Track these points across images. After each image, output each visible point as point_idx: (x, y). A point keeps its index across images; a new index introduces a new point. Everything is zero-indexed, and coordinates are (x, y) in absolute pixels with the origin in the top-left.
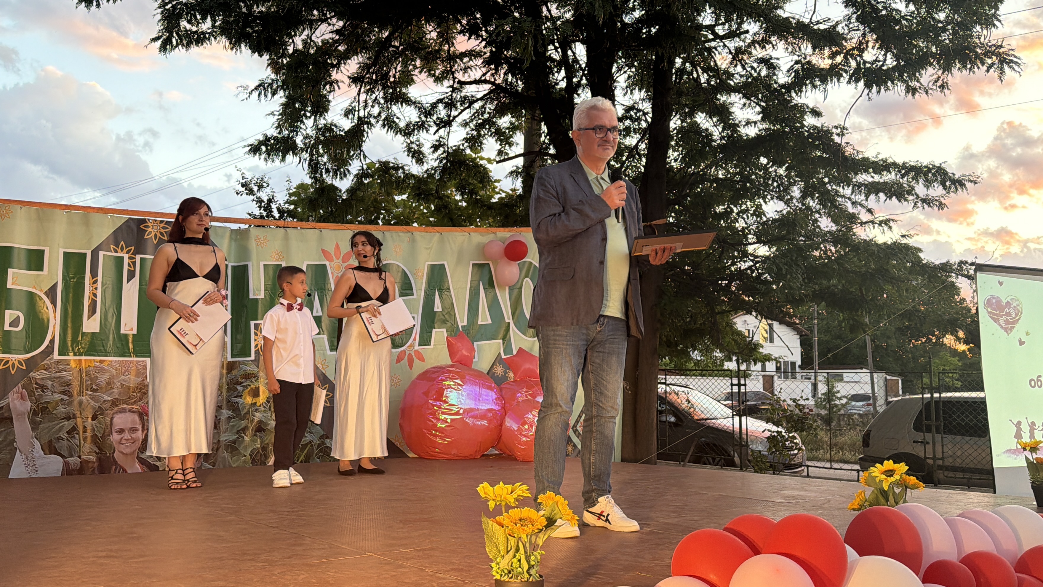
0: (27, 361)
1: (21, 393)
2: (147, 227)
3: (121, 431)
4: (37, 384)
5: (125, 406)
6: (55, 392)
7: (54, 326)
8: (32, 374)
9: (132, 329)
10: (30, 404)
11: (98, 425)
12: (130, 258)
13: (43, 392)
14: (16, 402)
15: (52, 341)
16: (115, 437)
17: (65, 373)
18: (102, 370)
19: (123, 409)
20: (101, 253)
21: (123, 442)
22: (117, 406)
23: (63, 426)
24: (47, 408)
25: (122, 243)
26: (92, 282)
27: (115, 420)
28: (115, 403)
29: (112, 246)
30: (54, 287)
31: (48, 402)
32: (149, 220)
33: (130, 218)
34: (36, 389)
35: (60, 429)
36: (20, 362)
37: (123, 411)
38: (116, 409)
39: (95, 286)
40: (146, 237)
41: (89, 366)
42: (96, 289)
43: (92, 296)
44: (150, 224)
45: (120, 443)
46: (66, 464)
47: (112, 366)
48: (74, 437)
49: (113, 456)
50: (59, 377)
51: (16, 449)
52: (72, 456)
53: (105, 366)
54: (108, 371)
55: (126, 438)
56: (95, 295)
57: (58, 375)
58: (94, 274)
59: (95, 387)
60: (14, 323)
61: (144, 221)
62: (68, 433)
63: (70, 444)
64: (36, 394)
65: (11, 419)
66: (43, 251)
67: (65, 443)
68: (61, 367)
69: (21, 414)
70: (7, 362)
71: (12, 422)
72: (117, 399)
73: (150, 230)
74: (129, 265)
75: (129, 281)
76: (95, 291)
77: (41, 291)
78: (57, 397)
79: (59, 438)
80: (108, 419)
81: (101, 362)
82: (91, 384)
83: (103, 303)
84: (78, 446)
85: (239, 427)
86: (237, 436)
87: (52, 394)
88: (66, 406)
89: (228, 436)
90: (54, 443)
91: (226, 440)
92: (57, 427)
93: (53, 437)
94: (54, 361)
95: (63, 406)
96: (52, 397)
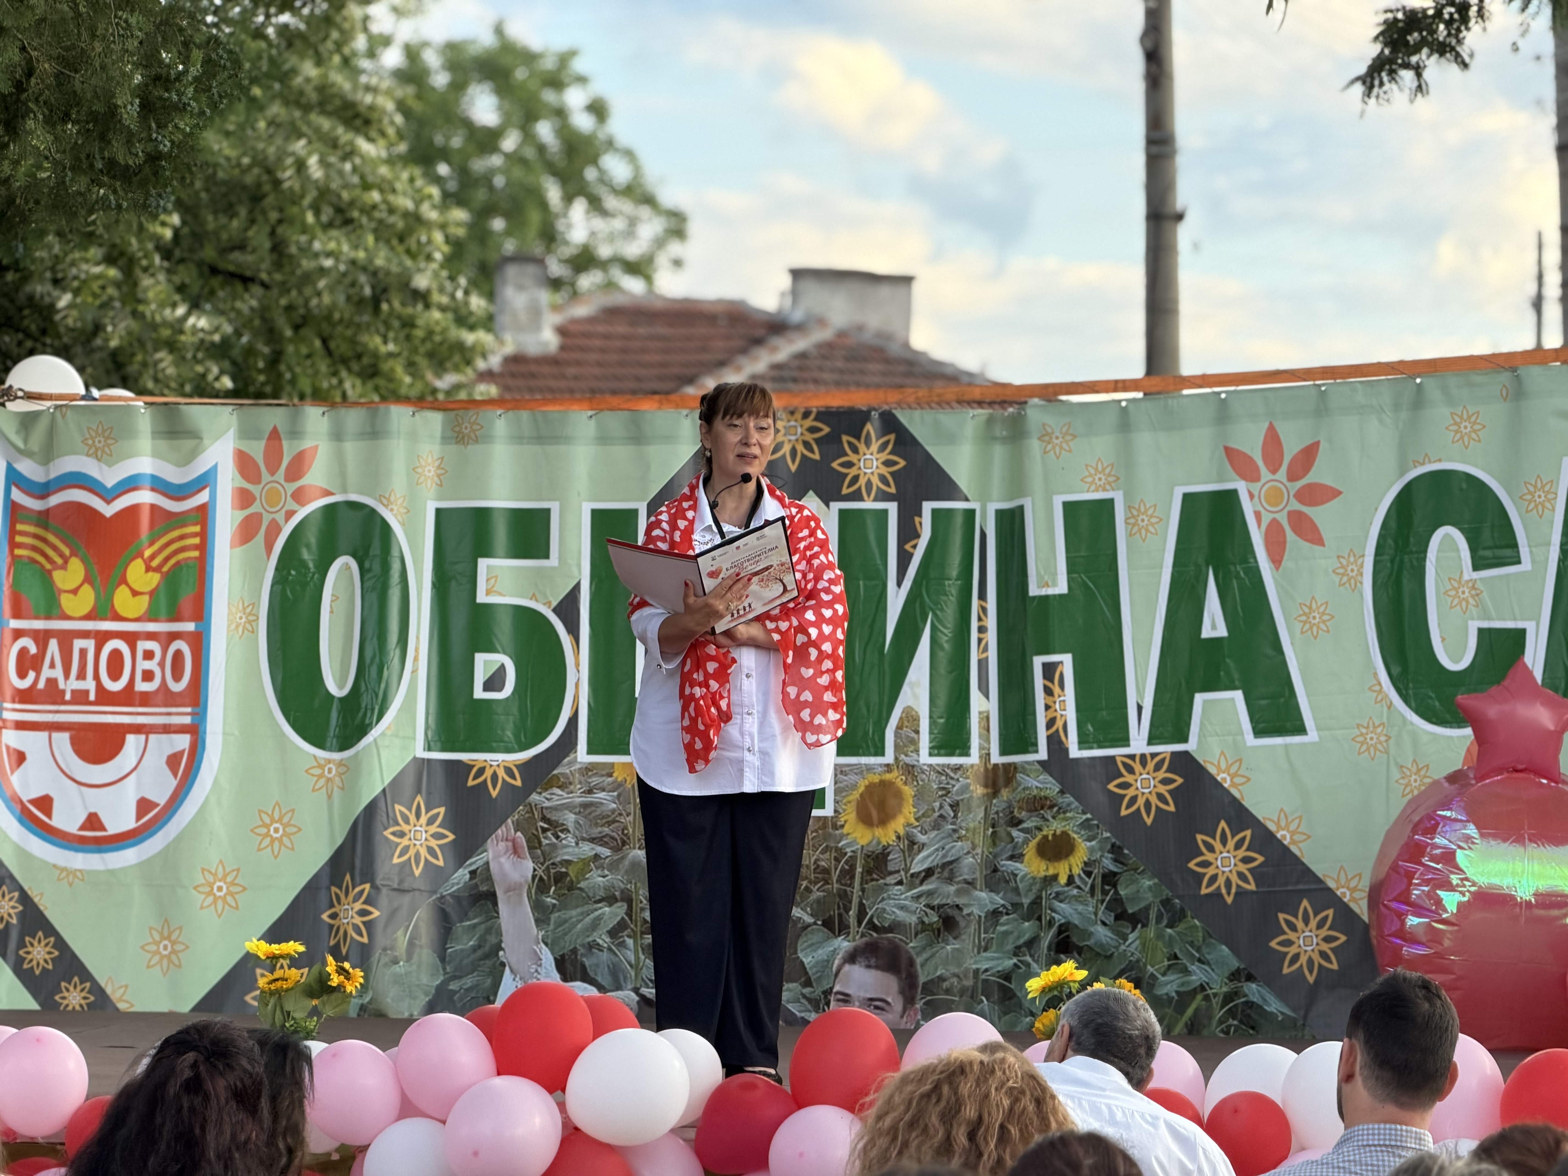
0: (525, 767)
1: (514, 841)
4: (544, 819)
6: (583, 839)
7: (577, 685)
8: (535, 797)
10: (529, 865)
13: (557, 837)
14: (503, 860)
15: (573, 721)
17: (602, 795)
23: (599, 919)
24: (566, 874)
30: (573, 595)
31: (568, 863)
34: (544, 830)
35: (595, 925)
36: (509, 771)
48: (622, 945)
50: (591, 804)
51: (503, 965)
57: (589, 799)
60: (494, 682)
63: (612, 957)
64: (545, 842)
65: (492, 897)
66: (548, 511)
67: (605, 956)
68: (595, 780)
70: (481, 771)
71: (495, 903)
77: (549, 603)
78: (587, 849)
79: (593, 946)
84: (631, 966)
85: (1019, 937)
86: (1015, 960)
87: (577, 844)
88: (606, 872)
89: (993, 959)
90: (582, 955)
91: (986, 970)
92: (588, 919)
93: (579, 941)
94: (578, 766)
95: (599, 872)
96: (576, 850)
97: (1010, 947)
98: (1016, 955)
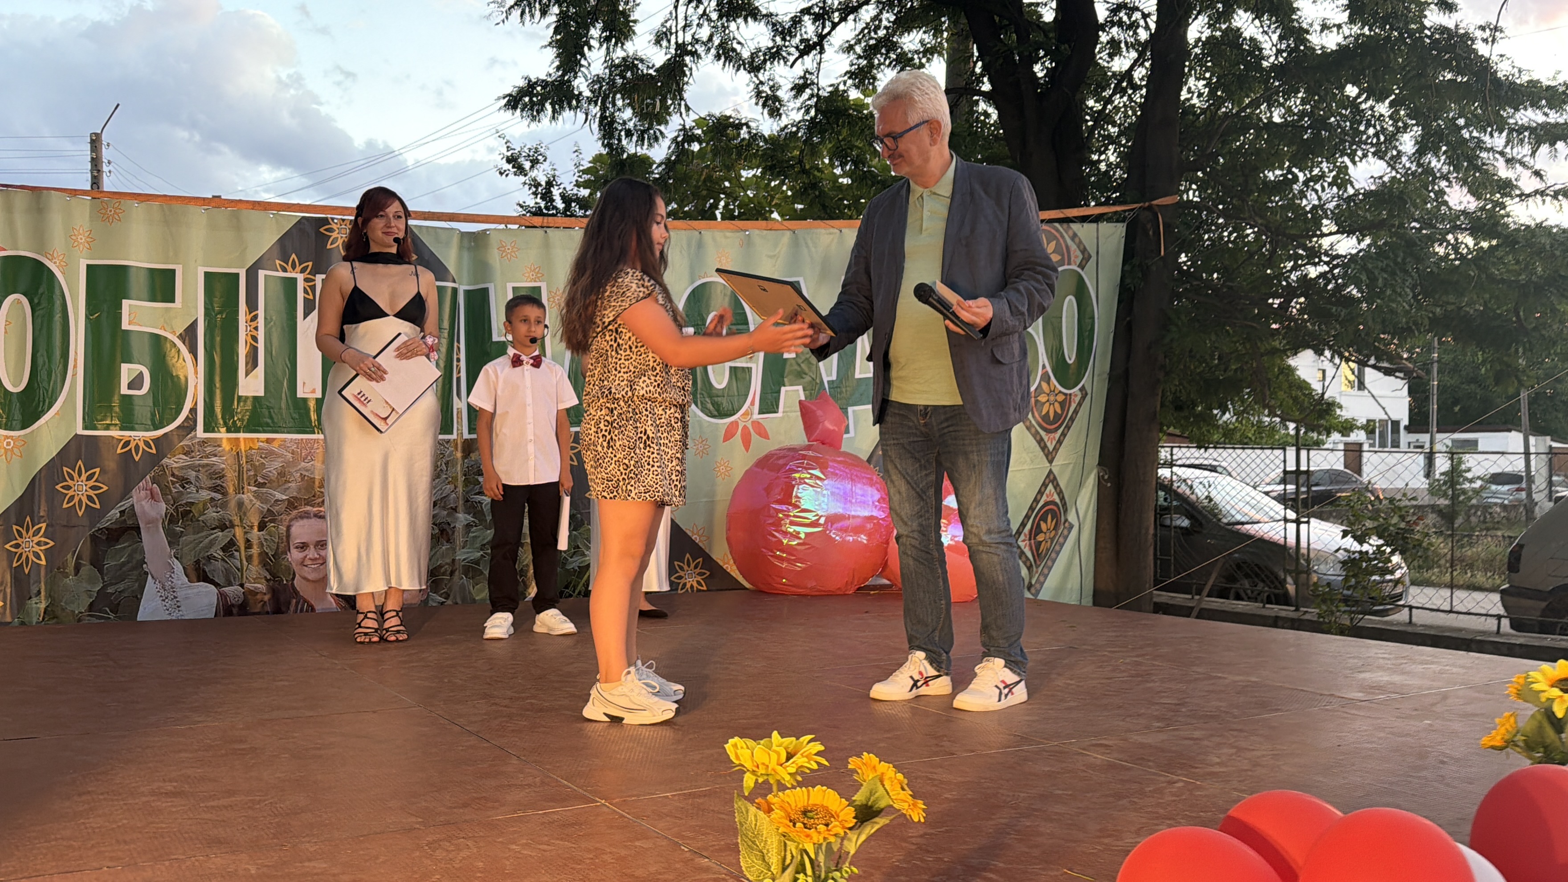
0: (156, 441)
1: (151, 490)
2: (331, 230)
3: (303, 546)
4: (173, 475)
5: (308, 508)
6: (202, 488)
7: (196, 387)
8: (165, 461)
9: (313, 391)
10: (164, 506)
11: (268, 537)
12: (306, 280)
13: (184, 487)
14: (143, 503)
15: (193, 410)
16: (295, 555)
17: (214, 459)
18: (269, 454)
19: (306, 512)
20: (262, 274)
21: (308, 562)
22: (295, 508)
23: (215, 539)
24: (190, 511)
25: (294, 256)
26: (249, 317)
27: (293, 530)
28: (292, 504)
29: (278, 262)
30: (192, 329)
31: (192, 504)
32: (333, 219)
33: (303, 217)
34: (173, 483)
35: (212, 544)
36: (147, 443)
37: (306, 516)
38: (295, 512)
39: (254, 324)
40: (329, 247)
41: (251, 448)
42: (256, 328)
43: (250, 340)
44: (334, 226)
45: (302, 563)
46: (222, 596)
47: (286, 448)
48: (232, 556)
49: (293, 584)
50: (207, 465)
51: (146, 574)
52: (230, 584)
53: (274, 447)
54: (279, 456)
55: (311, 556)
56: (255, 339)
57: (205, 461)
58: (252, 305)
59: (260, 480)
60: (135, 383)
61: (325, 221)
62: (224, 549)
63: (225, 565)
64: (174, 490)
65: (137, 529)
66: (173, 271)
67: (219, 564)
68: (209, 449)
69: (151, 522)
70: (127, 443)
71: (139, 533)
72: (295, 498)
73: (334, 235)
74: (306, 291)
75: (306, 315)
76: (254, 333)
77: (174, 333)
78: (205, 495)
79: (210, 558)
80: (283, 529)
81: (268, 441)
82: (256, 475)
83: (268, 351)
84: (238, 570)
86: (482, 553)
87: (197, 491)
88: (219, 509)
89: (468, 553)
90: (204, 564)
91: (464, 560)
92: (207, 540)
93: (201, 555)
94: (197, 440)
95: (214, 509)
96: (197, 495)
97: (478, 545)
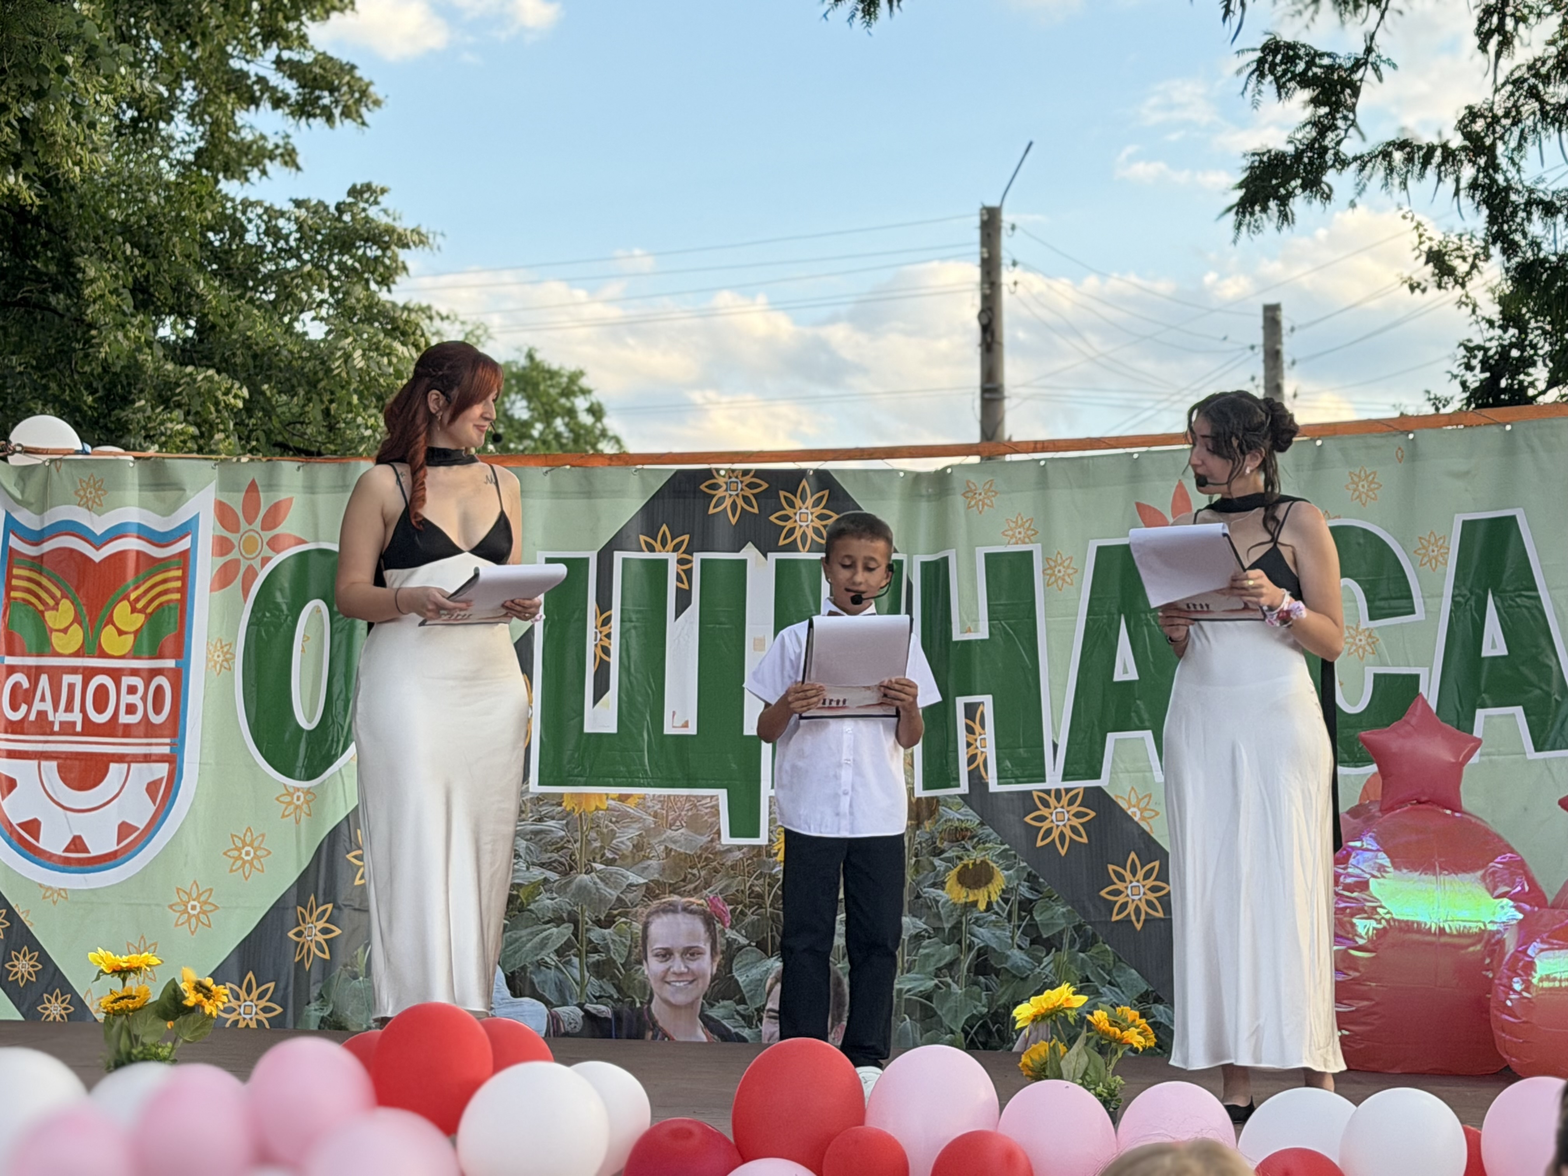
2: (715, 487)
3: (666, 954)
5: (675, 898)
6: (534, 864)
11: (617, 938)
12: (681, 562)
16: (653, 967)
17: (552, 823)
18: (622, 818)
19: (671, 904)
20: (618, 557)
21: (670, 978)
22: (656, 897)
23: (547, 938)
24: (518, 897)
25: (664, 527)
26: (601, 620)
27: (653, 929)
28: (651, 891)
29: (642, 538)
30: (527, 638)
32: (718, 470)
35: (543, 944)
37: (671, 909)
38: (655, 903)
39: (605, 630)
40: (711, 511)
41: (597, 809)
42: (608, 636)
43: (600, 652)
44: (721, 481)
45: (664, 979)
46: (554, 1020)
47: (646, 809)
48: (569, 963)
49: (649, 1009)
50: (543, 831)
52: (565, 1004)
53: (630, 807)
54: (635, 820)
55: (675, 969)
56: (606, 651)
57: (539, 827)
58: (604, 604)
59: (609, 855)
61: (708, 474)
62: (559, 952)
63: (561, 976)
67: (552, 973)
68: (545, 810)
73: (720, 493)
74: (679, 579)
75: (678, 613)
76: (605, 643)
78: (537, 874)
79: (542, 964)
80: (637, 927)
81: (623, 798)
82: (602, 848)
83: (624, 667)
84: (577, 983)
85: (940, 960)
86: (936, 981)
87: (528, 868)
88: (555, 895)
89: (915, 980)
90: (531, 973)
91: (909, 990)
92: (537, 939)
93: (528, 960)
94: (529, 796)
95: (548, 895)
96: (527, 874)
97: (931, 969)
98: (937, 976)
